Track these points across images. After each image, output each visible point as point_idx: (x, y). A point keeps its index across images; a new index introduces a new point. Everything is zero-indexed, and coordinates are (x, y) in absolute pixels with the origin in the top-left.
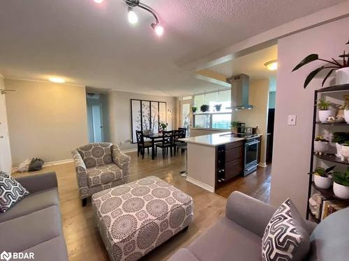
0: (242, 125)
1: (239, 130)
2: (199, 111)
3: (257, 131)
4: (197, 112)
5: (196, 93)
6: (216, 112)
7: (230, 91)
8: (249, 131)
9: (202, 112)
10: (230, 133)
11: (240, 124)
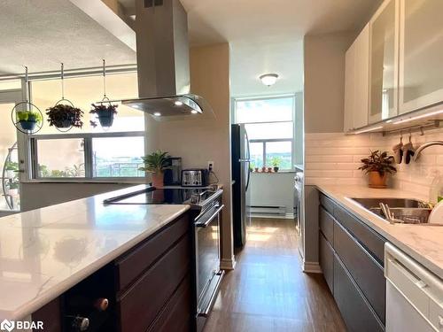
0: (175, 163)
1: (168, 177)
2: (44, 127)
3: (212, 177)
4: (36, 130)
5: (33, 69)
6: (100, 129)
7: (135, 74)
8: (193, 178)
9: (54, 130)
10: (143, 187)
11: (170, 160)
